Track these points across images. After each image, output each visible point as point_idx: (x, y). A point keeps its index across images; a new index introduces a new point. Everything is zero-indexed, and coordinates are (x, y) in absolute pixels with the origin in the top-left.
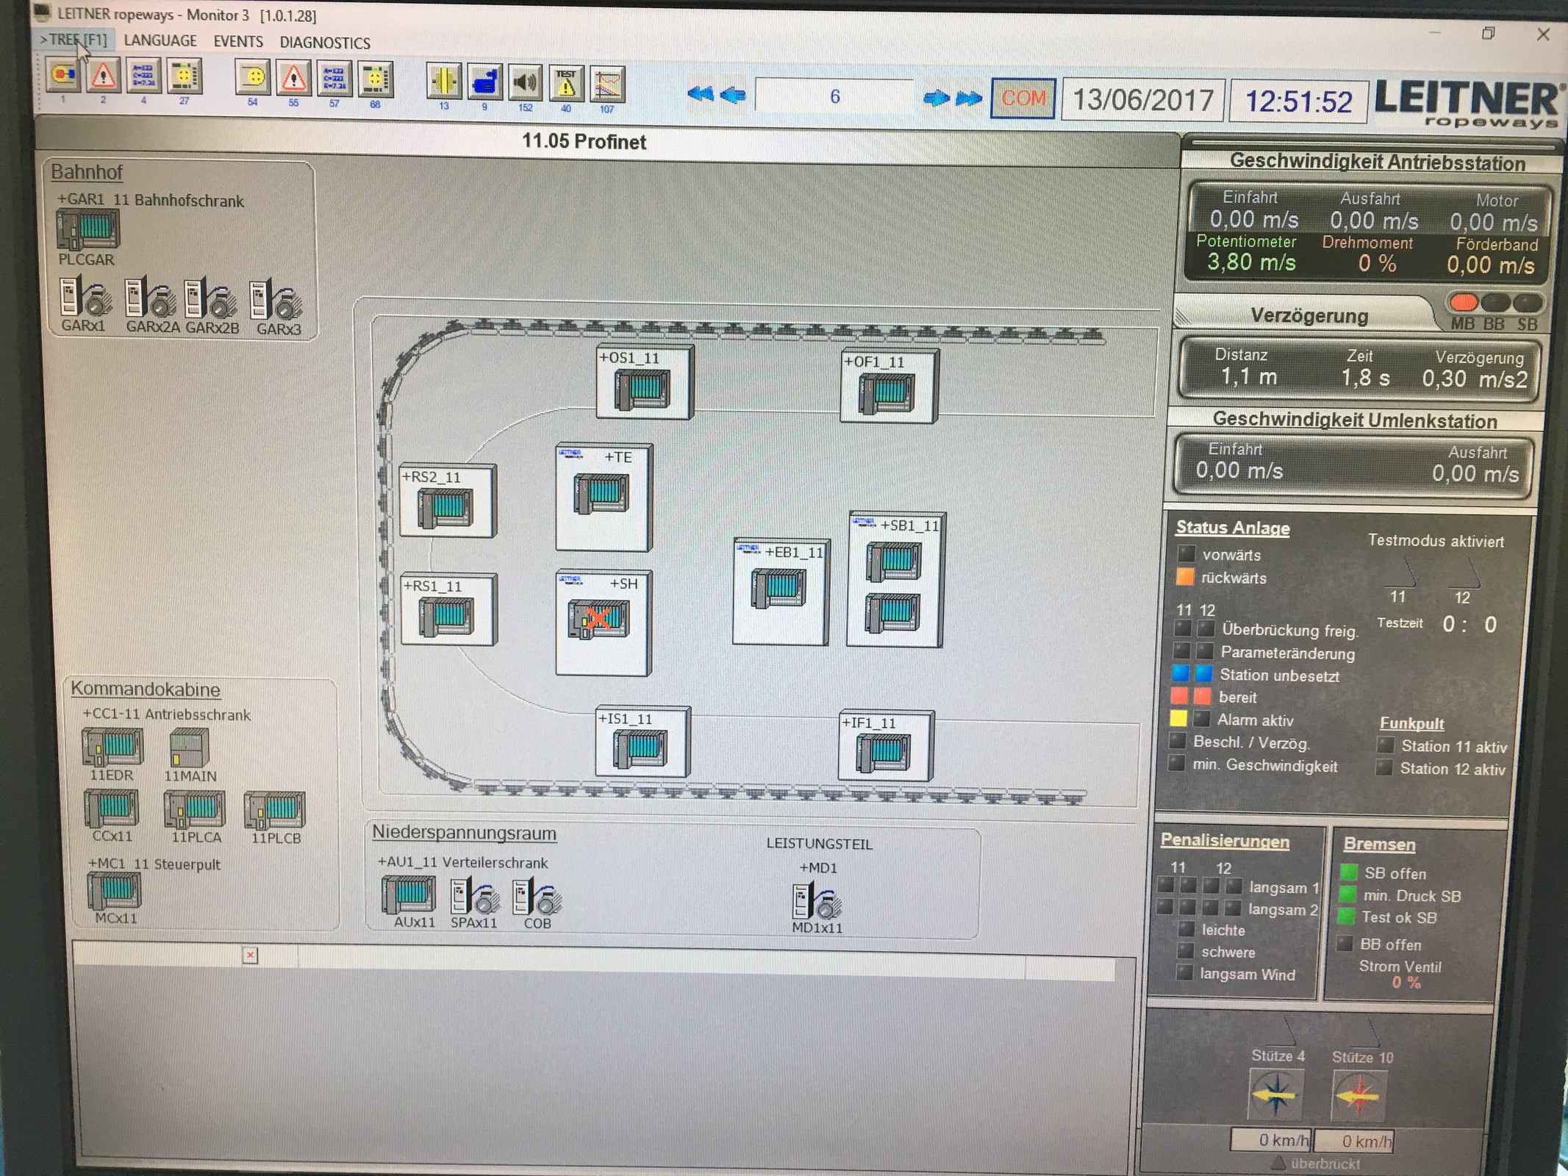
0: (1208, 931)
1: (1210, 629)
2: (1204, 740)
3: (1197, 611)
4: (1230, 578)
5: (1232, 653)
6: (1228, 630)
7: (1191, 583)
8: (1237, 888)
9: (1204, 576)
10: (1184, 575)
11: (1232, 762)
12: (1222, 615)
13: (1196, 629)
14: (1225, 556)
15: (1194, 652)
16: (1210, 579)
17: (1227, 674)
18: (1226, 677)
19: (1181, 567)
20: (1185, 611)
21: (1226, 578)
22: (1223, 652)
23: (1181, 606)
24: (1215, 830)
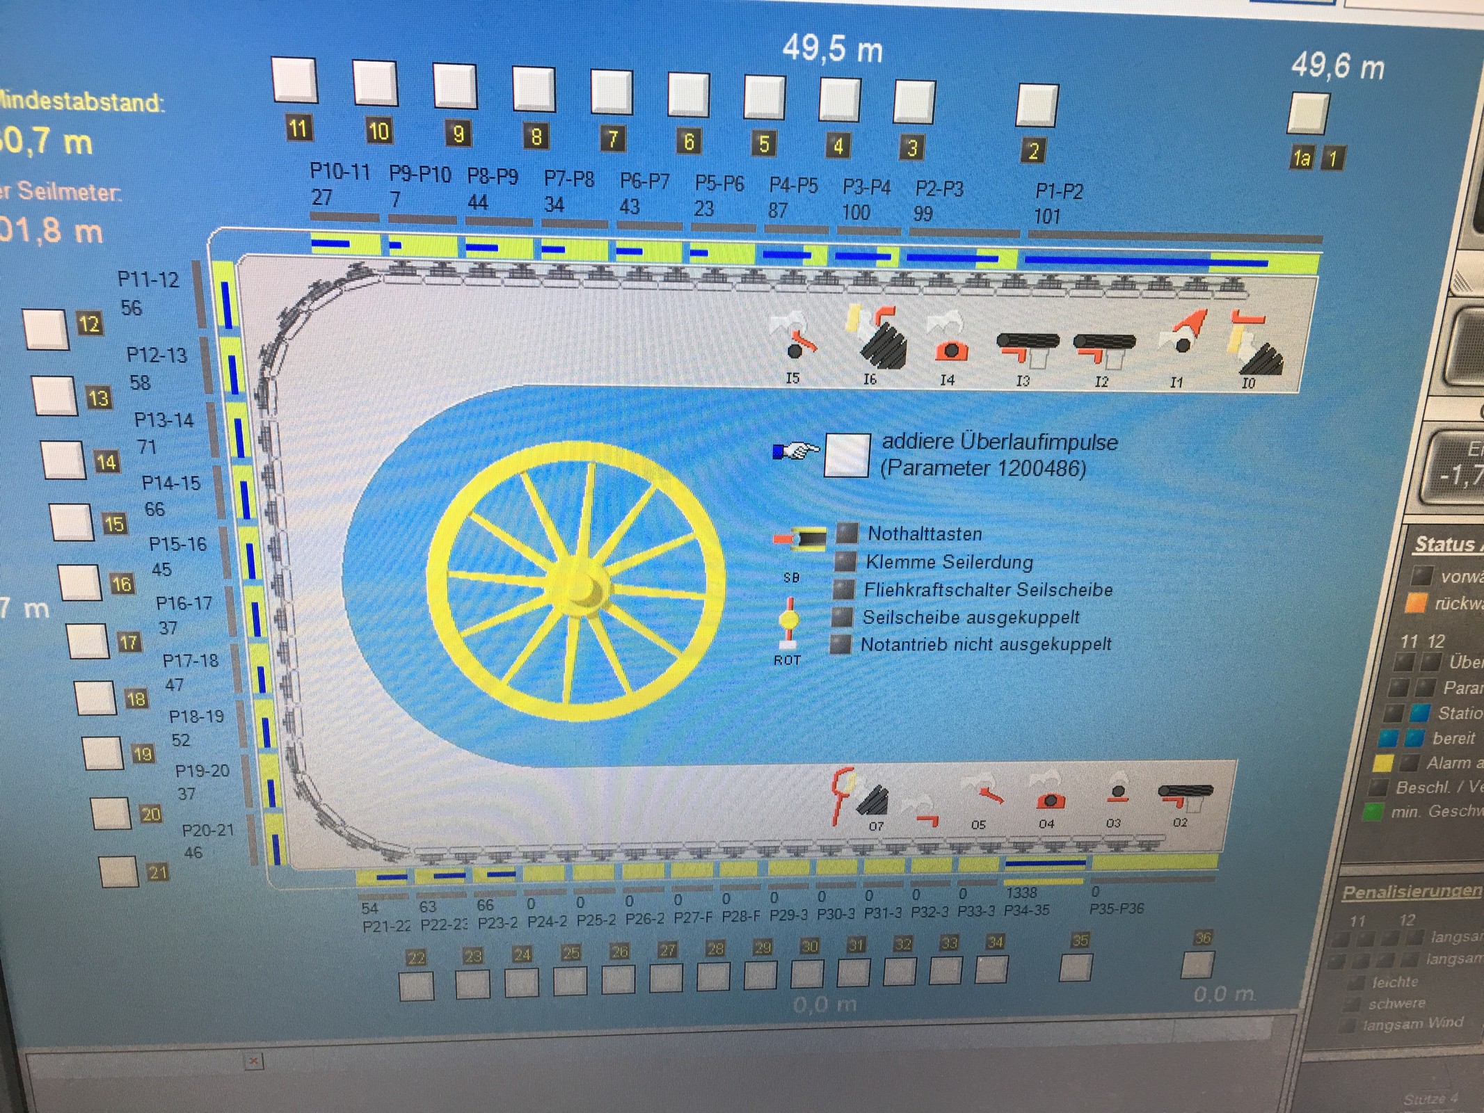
0: (1378, 983)
1: (1436, 662)
2: (1408, 788)
3: (1424, 641)
4: (1468, 604)
5: (1456, 688)
6: (1455, 664)
7: (1422, 610)
8: (1418, 939)
9: (1438, 602)
10: (1416, 601)
11: (1437, 808)
12: (1450, 647)
13: (1419, 662)
14: (1467, 576)
15: (1413, 690)
16: (1444, 605)
17: (1445, 713)
18: (1445, 716)
19: (1413, 591)
20: (1410, 642)
21: (1463, 604)
22: (1446, 688)
23: (1406, 637)
24: (1404, 881)
